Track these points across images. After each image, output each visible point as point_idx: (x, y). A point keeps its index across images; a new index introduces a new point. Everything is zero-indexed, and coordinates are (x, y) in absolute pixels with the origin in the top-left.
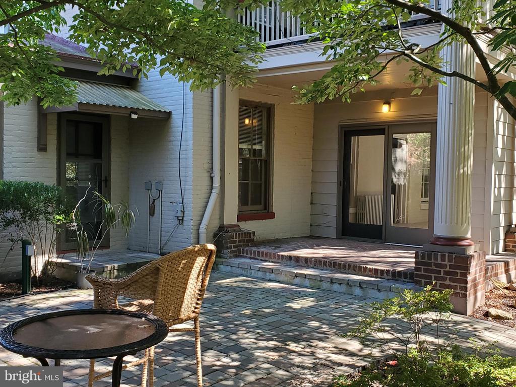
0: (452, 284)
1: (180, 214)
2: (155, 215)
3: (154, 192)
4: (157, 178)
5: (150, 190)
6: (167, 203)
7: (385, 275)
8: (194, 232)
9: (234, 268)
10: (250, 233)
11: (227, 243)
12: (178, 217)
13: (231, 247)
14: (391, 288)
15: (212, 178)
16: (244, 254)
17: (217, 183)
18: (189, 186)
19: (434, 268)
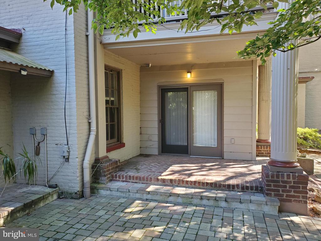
0: (296, 194)
1: (66, 154)
2: (40, 154)
3: (39, 137)
4: (41, 125)
5: (34, 134)
6: (52, 145)
7: (236, 189)
8: (79, 167)
9: (114, 192)
10: (117, 162)
11: (105, 172)
12: (64, 157)
13: (107, 175)
14: (252, 201)
15: (90, 123)
16: (117, 178)
17: (94, 127)
18: (73, 131)
19: (281, 184)
